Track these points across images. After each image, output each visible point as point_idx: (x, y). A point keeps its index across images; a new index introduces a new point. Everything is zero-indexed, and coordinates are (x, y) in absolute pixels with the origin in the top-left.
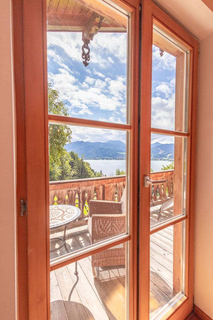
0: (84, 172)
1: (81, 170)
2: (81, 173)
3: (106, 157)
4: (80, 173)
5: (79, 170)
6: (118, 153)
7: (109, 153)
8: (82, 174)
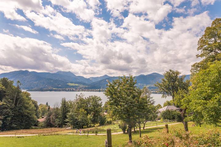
0: (19, 104)
1: (14, 101)
2: (16, 104)
3: (55, 89)
4: (13, 105)
5: (12, 101)
6: (68, 84)
7: (58, 84)
8: (16, 106)
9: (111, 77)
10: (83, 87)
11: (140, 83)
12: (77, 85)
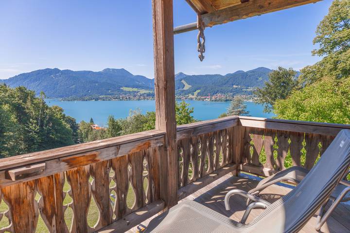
1: (39, 121)
2: (42, 126)
3: (102, 96)
5: (35, 121)
6: (122, 88)
7: (107, 90)
9: (189, 76)
10: (145, 93)
11: (236, 85)
12: (135, 89)
